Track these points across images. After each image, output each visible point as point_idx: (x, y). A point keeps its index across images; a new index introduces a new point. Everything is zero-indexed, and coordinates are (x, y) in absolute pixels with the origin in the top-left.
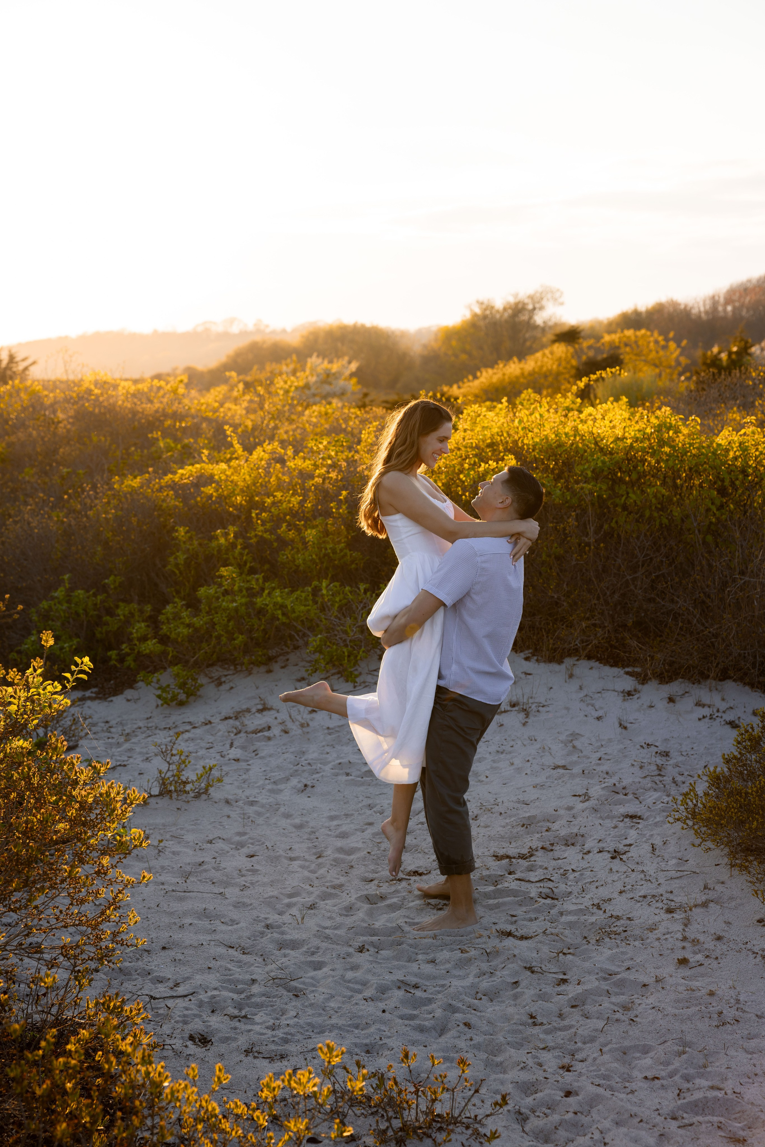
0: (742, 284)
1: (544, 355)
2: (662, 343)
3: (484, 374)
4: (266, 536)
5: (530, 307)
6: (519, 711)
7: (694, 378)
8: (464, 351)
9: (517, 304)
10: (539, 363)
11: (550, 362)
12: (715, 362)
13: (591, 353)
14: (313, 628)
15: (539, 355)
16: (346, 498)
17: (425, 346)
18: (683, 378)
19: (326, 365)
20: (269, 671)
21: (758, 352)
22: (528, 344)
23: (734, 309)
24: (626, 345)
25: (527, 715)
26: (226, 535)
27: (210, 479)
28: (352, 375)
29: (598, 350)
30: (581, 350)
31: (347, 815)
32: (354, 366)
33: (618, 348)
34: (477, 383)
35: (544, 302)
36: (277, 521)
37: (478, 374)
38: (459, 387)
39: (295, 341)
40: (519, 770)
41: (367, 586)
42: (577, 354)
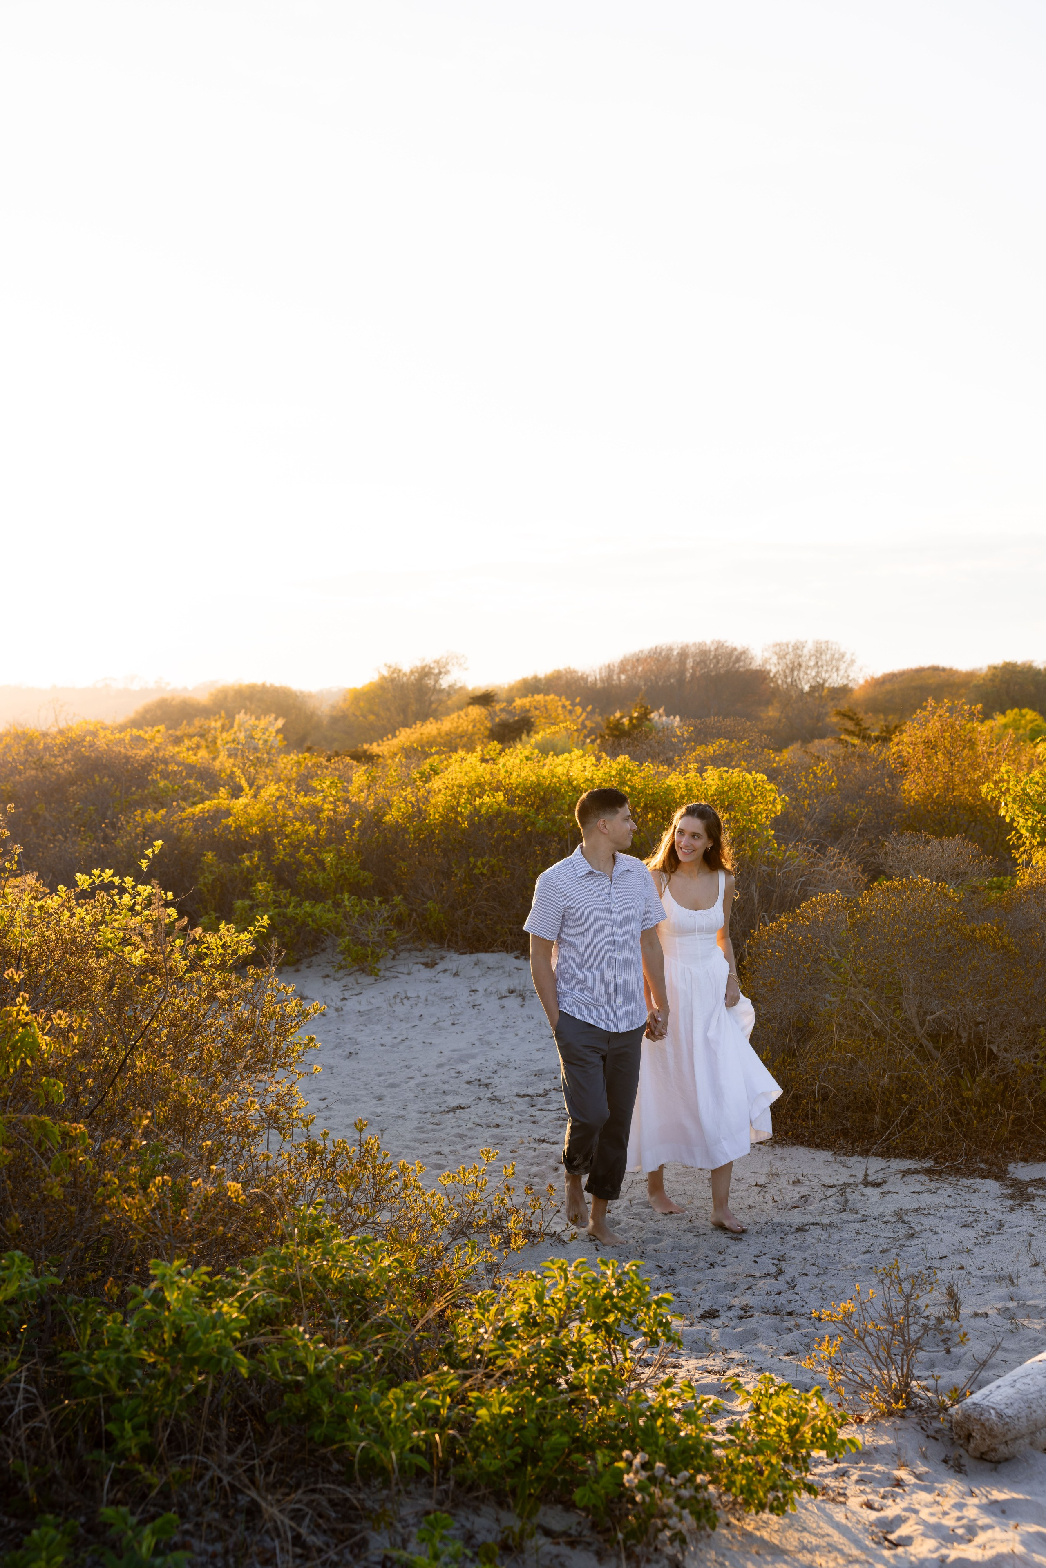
0: (634, 655)
1: (459, 717)
2: (569, 707)
3: (403, 733)
4: (287, 859)
5: (436, 671)
6: (517, 997)
7: (598, 741)
8: (372, 712)
9: (423, 668)
10: (455, 725)
11: (465, 724)
12: (618, 725)
13: (504, 716)
14: (339, 933)
15: (454, 716)
16: (359, 826)
17: (333, 707)
18: (588, 740)
19: (253, 721)
20: (297, 971)
21: (657, 718)
22: (434, 706)
23: (628, 677)
24: (536, 708)
25: (524, 999)
26: (251, 858)
27: (228, 813)
28: (278, 731)
29: (509, 712)
30: (495, 712)
31: (390, 1073)
32: (280, 723)
33: (529, 711)
34: (395, 741)
35: (449, 667)
36: (296, 847)
37: (397, 733)
38: (378, 745)
39: (203, 698)
40: (523, 1039)
41: (381, 899)
42: (492, 715)
